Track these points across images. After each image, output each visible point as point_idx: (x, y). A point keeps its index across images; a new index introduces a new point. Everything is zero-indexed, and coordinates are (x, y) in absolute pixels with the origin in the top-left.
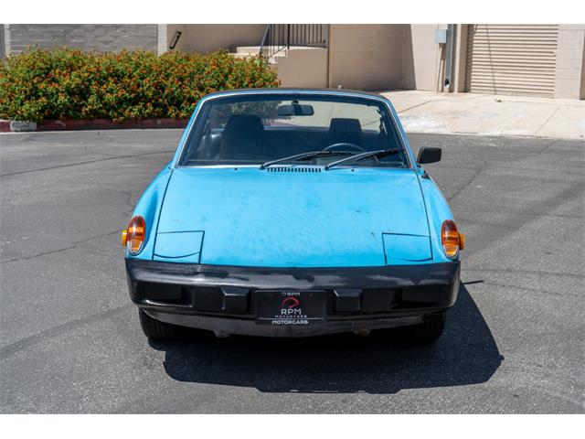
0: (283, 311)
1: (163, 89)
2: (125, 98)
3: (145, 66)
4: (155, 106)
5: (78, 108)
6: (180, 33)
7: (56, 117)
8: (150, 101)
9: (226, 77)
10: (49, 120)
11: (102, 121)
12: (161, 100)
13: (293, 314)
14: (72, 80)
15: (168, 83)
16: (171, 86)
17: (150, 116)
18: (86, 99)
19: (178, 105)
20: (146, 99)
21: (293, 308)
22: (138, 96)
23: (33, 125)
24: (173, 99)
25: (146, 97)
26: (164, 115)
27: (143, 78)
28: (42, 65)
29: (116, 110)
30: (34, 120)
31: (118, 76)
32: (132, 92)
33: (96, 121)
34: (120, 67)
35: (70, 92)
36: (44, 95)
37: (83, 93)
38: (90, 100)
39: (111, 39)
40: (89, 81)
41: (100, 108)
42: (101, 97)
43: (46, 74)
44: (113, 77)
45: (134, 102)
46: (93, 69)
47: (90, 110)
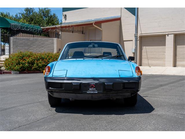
0: (90, 89)
2: (45, 65)
3: (50, 56)
5: (31, 67)
6: (60, 49)
7: (25, 70)
10: (22, 71)
11: (38, 71)
13: (93, 90)
14: (30, 60)
18: (33, 65)
21: (93, 88)
23: (18, 72)
27: (49, 60)
28: (21, 56)
29: (42, 68)
30: (18, 71)
31: (43, 59)
32: (46, 63)
33: (36, 71)
34: (43, 56)
35: (29, 63)
36: (21, 64)
37: (32, 63)
38: (35, 65)
39: (41, 50)
40: (34, 60)
41: (37, 68)
42: (37, 64)
43: (22, 58)
44: (41, 59)
46: (36, 57)
47: (34, 68)
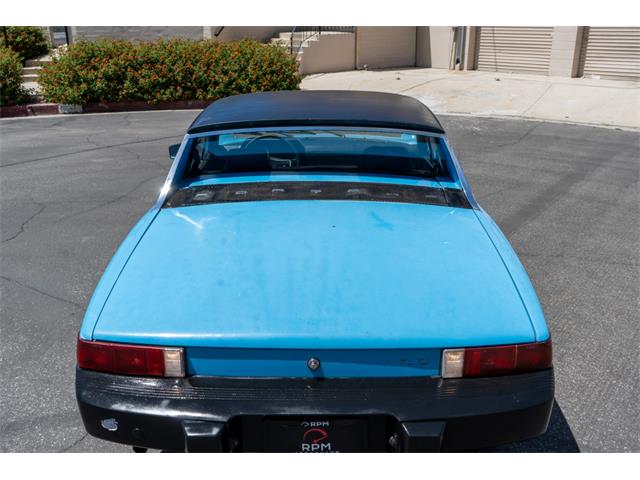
1: (192, 74)
2: (158, 82)
3: (176, 54)
4: (185, 89)
5: (116, 92)
7: (98, 100)
8: (180, 86)
9: (248, 61)
10: (90, 102)
11: (138, 103)
12: (189, 84)
14: (108, 68)
15: (196, 69)
16: (199, 71)
17: (180, 98)
18: (123, 83)
19: (205, 88)
20: (176, 83)
22: (170, 79)
23: (79, 108)
24: (201, 82)
25: (176, 81)
26: (193, 97)
27: (173, 65)
28: (83, 54)
29: (150, 93)
30: (78, 103)
31: (152, 63)
32: (164, 76)
33: (135, 104)
34: (153, 54)
35: (108, 78)
36: (85, 81)
37: (120, 78)
38: (126, 85)
40: (126, 68)
41: (136, 92)
42: (135, 81)
43: (88, 62)
44: (147, 64)
45: (166, 86)
46: (130, 57)
47: (127, 94)
